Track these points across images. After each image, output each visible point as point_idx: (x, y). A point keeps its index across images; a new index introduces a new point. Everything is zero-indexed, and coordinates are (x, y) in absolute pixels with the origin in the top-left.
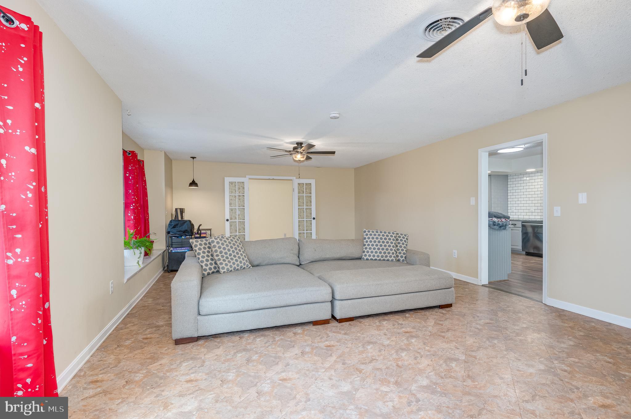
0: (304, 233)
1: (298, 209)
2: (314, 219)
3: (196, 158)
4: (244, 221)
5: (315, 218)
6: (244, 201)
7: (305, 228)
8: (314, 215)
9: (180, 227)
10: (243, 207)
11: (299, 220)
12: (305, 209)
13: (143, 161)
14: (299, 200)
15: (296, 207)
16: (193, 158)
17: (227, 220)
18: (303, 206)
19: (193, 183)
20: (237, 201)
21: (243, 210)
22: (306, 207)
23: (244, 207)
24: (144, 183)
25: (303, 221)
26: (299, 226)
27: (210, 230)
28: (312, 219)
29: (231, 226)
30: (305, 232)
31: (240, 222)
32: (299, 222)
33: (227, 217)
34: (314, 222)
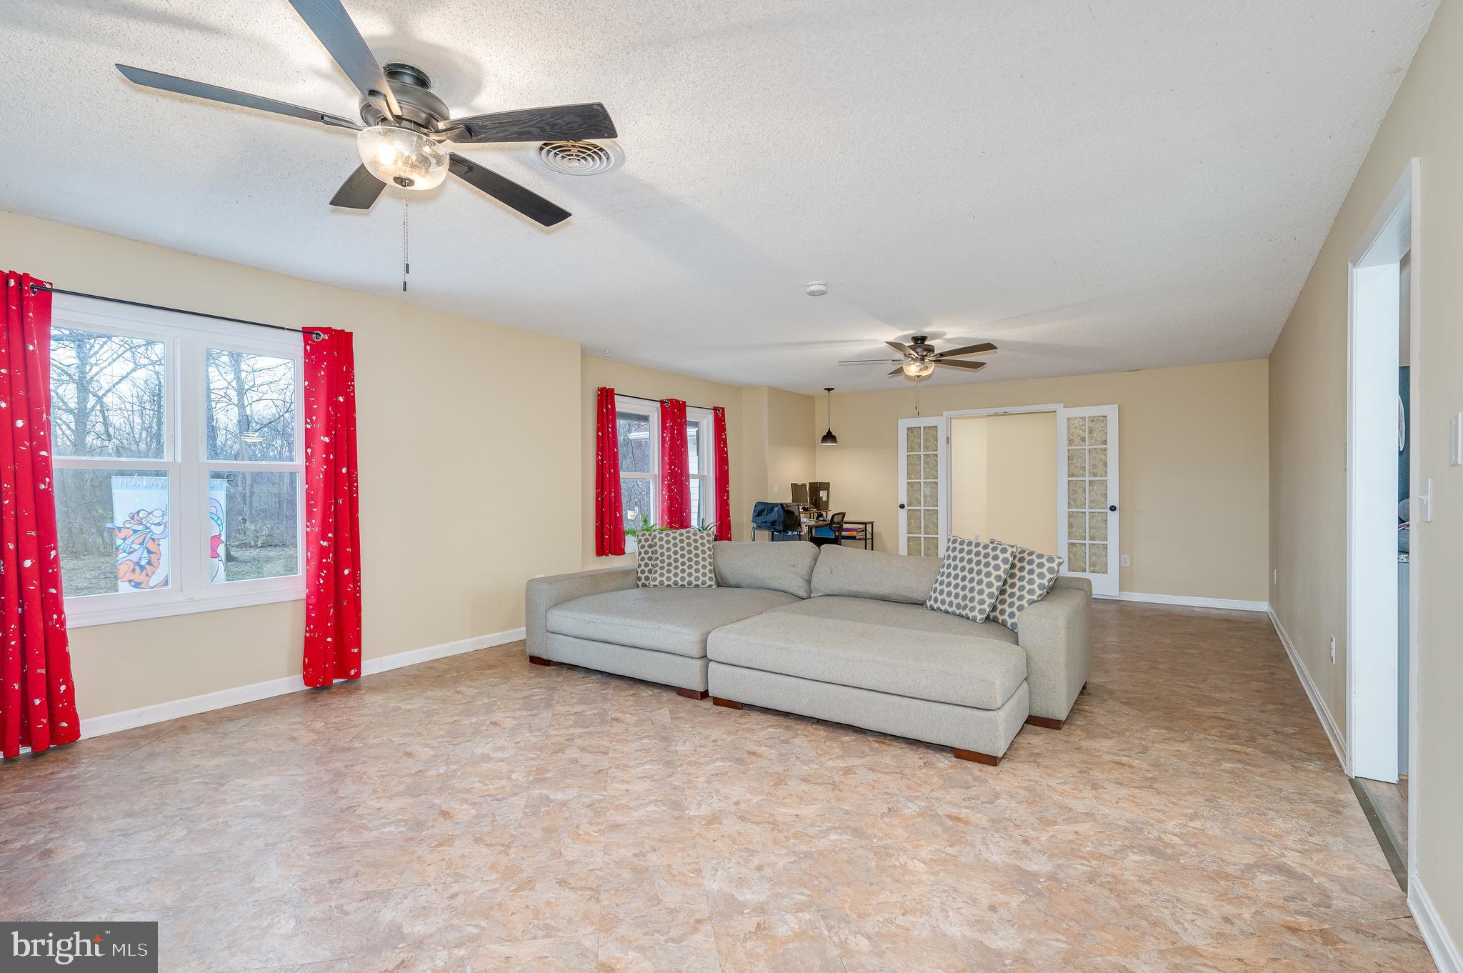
0: (1084, 545)
1: (1067, 482)
2: (1113, 508)
3: (833, 389)
4: (936, 508)
5: (1117, 506)
6: (937, 466)
7: (1087, 531)
8: (1113, 499)
9: (767, 515)
10: (934, 480)
11: (1070, 510)
12: (1087, 482)
13: (724, 408)
14: (1070, 462)
15: (1063, 479)
16: (829, 390)
17: (902, 506)
18: (1083, 476)
19: (829, 437)
20: (922, 466)
21: (934, 485)
22: (1091, 479)
23: (937, 478)
24: (723, 444)
25: (1080, 515)
26: (1070, 526)
27: (872, 523)
28: (1108, 510)
29: (909, 518)
30: (1087, 542)
31: (928, 510)
32: (1070, 515)
33: (903, 499)
34: (1113, 518)
